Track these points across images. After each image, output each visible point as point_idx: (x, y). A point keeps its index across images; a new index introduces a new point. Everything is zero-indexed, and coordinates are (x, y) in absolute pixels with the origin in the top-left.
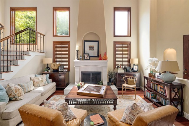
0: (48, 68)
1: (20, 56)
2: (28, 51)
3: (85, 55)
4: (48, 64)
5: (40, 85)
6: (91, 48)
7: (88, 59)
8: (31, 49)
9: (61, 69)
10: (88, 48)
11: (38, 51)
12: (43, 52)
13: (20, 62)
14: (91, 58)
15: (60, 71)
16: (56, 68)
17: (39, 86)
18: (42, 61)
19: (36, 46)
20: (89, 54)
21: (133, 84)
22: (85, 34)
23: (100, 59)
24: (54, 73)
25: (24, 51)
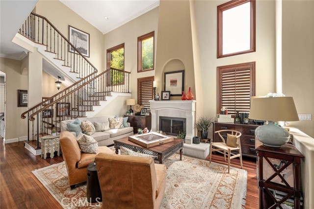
0: (131, 111)
1: (102, 97)
2: (110, 91)
3: (164, 94)
4: (131, 106)
5: (116, 127)
6: (174, 82)
7: (168, 98)
8: (113, 90)
9: (143, 113)
10: (170, 83)
11: (122, 91)
12: (129, 92)
13: (101, 102)
14: (171, 97)
15: (142, 114)
16: (138, 111)
17: (114, 128)
18: (125, 103)
19: (124, 85)
20: (169, 92)
21: (233, 145)
22: (166, 63)
23: (184, 99)
24: (136, 116)
25: (105, 92)
